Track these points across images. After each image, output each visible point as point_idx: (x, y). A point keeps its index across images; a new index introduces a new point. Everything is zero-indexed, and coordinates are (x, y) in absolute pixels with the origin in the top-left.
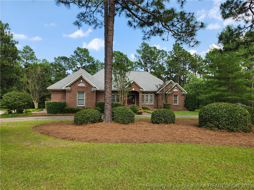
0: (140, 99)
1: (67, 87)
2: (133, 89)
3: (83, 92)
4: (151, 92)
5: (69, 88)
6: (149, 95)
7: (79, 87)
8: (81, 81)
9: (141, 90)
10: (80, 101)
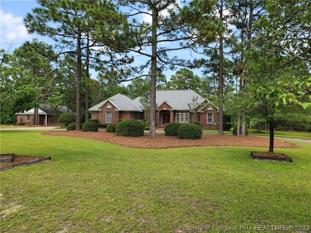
0: (171, 117)
1: (99, 108)
2: (165, 109)
3: (110, 112)
4: (186, 111)
5: (100, 109)
6: (184, 114)
7: (107, 108)
8: (109, 104)
9: (171, 109)
10: (108, 119)
